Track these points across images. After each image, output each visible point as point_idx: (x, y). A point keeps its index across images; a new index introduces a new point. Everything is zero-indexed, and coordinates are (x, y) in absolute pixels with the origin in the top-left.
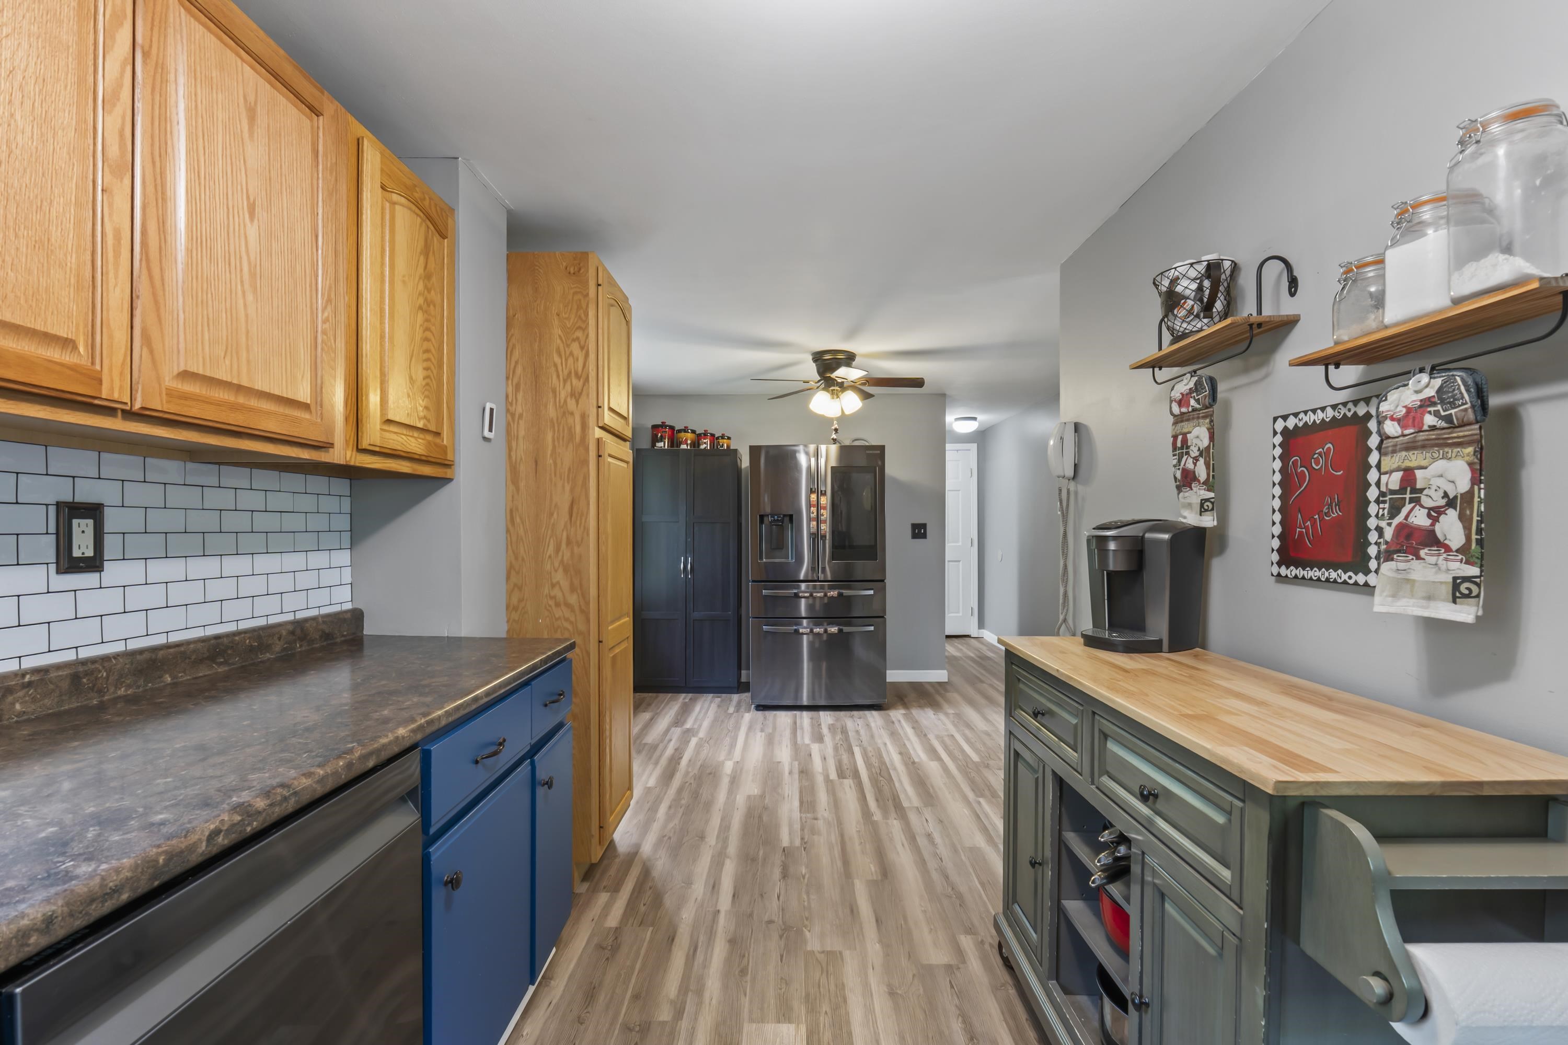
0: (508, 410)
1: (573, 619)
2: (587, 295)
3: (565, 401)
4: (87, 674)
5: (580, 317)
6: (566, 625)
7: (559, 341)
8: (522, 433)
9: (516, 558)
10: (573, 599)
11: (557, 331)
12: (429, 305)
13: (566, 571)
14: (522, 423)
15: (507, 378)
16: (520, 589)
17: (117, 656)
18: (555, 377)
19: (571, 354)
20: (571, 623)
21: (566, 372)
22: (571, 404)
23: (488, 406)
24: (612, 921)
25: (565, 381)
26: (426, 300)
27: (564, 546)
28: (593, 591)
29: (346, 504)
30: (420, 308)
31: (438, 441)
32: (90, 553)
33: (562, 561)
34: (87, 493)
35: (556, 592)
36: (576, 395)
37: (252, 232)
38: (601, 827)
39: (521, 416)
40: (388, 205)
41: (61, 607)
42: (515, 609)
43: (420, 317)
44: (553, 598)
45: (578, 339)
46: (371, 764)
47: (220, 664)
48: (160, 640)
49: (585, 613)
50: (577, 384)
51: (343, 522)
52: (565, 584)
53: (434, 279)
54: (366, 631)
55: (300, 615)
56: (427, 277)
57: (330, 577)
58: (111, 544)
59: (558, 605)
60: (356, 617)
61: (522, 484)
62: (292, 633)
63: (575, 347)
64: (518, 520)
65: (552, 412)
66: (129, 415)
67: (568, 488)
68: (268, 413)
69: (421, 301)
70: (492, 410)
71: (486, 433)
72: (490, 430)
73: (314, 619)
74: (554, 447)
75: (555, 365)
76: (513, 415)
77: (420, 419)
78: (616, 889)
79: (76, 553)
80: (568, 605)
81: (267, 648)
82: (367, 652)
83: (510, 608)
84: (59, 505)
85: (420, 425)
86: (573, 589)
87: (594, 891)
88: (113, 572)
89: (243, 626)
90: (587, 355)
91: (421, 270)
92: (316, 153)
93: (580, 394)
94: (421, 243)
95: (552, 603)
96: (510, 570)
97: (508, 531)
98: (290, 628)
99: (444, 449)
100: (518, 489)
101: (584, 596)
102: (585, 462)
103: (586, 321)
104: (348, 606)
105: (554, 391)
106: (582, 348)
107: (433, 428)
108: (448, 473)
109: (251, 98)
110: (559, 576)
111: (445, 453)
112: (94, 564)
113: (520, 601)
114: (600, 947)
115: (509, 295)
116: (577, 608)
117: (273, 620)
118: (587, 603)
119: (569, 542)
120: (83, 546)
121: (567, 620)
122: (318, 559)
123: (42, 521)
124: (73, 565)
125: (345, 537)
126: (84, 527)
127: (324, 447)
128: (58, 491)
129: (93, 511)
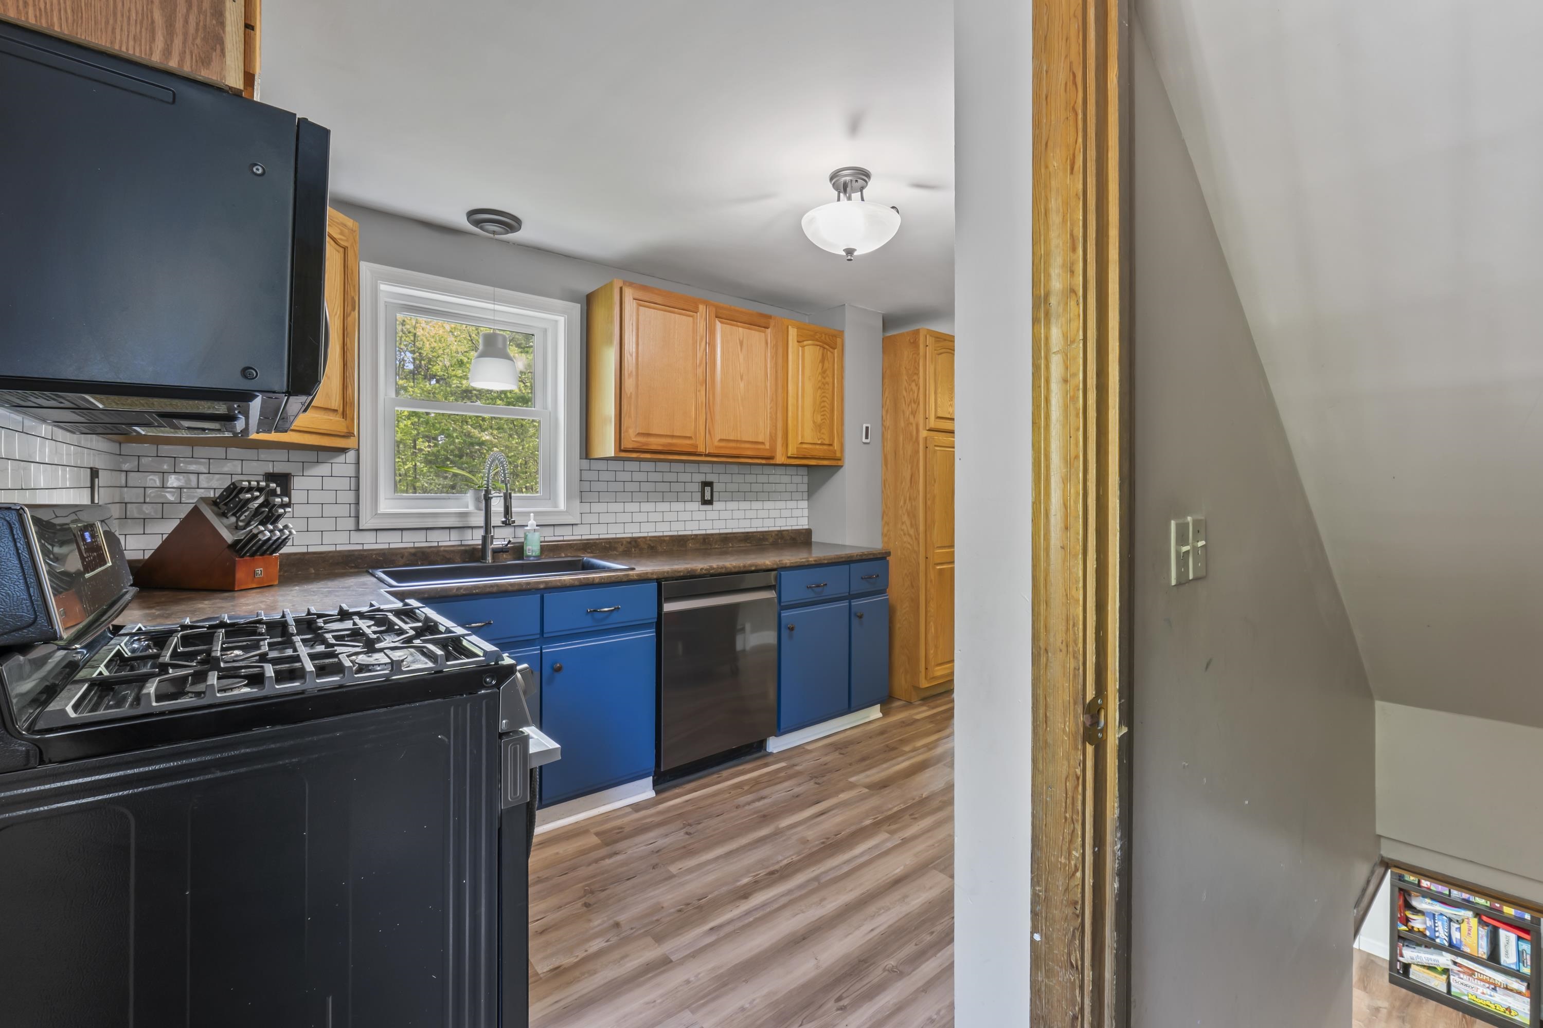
0: (883, 424)
1: (912, 543)
2: (919, 354)
3: (909, 417)
4: (708, 538)
5: (916, 368)
6: (910, 547)
7: (905, 383)
8: (889, 437)
9: (886, 507)
10: (912, 532)
11: (905, 377)
12: (824, 385)
13: (908, 515)
14: (889, 431)
15: (883, 407)
16: (888, 524)
17: (716, 534)
18: (904, 403)
19: (912, 389)
20: (911, 545)
21: (909, 400)
22: (911, 418)
23: (864, 426)
24: (918, 717)
25: (908, 406)
26: (823, 383)
27: (908, 501)
28: (921, 528)
29: (806, 479)
30: (820, 388)
31: (831, 448)
32: (709, 499)
33: (907, 509)
34: (709, 478)
35: (904, 527)
36: (914, 413)
37: (742, 385)
38: (926, 669)
39: (889, 427)
40: (800, 348)
41: (701, 516)
42: (886, 535)
43: (819, 391)
44: (902, 530)
45: (914, 380)
47: (748, 543)
48: (729, 531)
49: (917, 540)
50: (914, 406)
51: (805, 487)
52: (908, 523)
53: (828, 372)
54: (813, 540)
55: (783, 528)
56: (824, 372)
57: (797, 513)
58: (716, 495)
59: (905, 534)
60: (808, 533)
61: (889, 466)
62: (777, 535)
63: (913, 384)
64: (887, 486)
65: (902, 424)
66: (706, 455)
67: (909, 467)
68: (748, 449)
69: (820, 384)
70: (867, 428)
71: (864, 440)
72: (867, 437)
73: (787, 531)
74: (903, 444)
75: (904, 397)
76: (885, 428)
77: (819, 440)
79: (706, 499)
80: (910, 535)
81: (767, 540)
82: (813, 547)
83: (884, 535)
84: (702, 483)
85: (819, 442)
86: (912, 525)
87: (922, 705)
88: (717, 505)
89: (759, 530)
90: (919, 389)
91: (820, 370)
92: (767, 343)
93: (916, 412)
94: (820, 357)
95: (902, 533)
96: (884, 513)
97: (883, 492)
98: (776, 533)
99: (835, 452)
100: (887, 469)
101: (917, 530)
102: (917, 452)
103: (918, 370)
104: (807, 527)
105: (903, 412)
106: (916, 385)
107: (827, 442)
108: (839, 463)
109: (741, 339)
110: (905, 518)
112: (710, 502)
113: (888, 531)
114: (903, 722)
115: (883, 360)
116: (914, 538)
117: (771, 529)
118: (919, 535)
119: (910, 499)
120: (708, 497)
121: (909, 543)
122: (791, 504)
123: (697, 487)
124: (705, 502)
125: (806, 495)
126: (708, 489)
127: (772, 458)
128: (702, 478)
129: (710, 484)
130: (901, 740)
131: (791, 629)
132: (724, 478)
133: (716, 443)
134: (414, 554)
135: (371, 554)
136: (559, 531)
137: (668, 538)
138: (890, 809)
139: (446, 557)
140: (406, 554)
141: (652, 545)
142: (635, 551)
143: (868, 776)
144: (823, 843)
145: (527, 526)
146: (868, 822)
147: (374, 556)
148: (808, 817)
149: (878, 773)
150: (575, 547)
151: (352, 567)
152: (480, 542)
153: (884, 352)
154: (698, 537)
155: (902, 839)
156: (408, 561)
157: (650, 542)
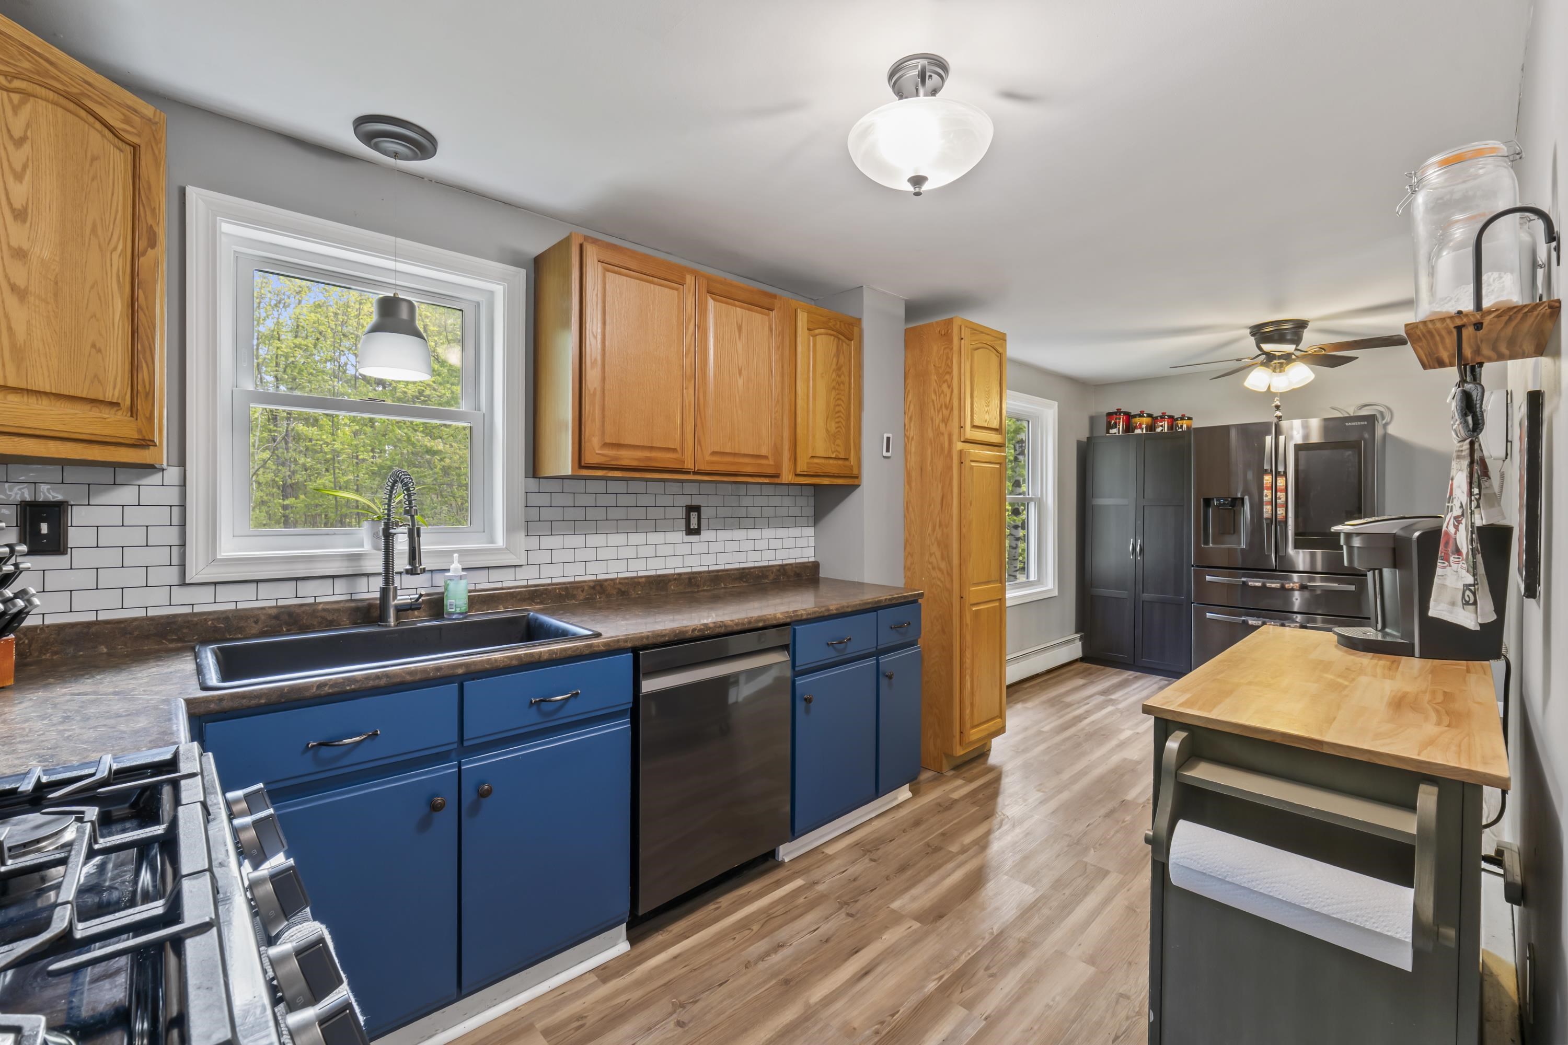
0: (905, 435)
1: (942, 579)
2: (952, 349)
3: (939, 425)
4: (694, 578)
5: (948, 365)
6: (939, 583)
7: (935, 384)
8: (913, 450)
9: (910, 535)
10: (943, 565)
11: (934, 377)
12: (839, 385)
13: (939, 544)
14: (913, 443)
15: (905, 413)
16: (912, 556)
17: (704, 572)
18: (932, 410)
19: (943, 392)
20: (942, 582)
21: (939, 406)
22: (942, 426)
23: (885, 436)
24: (956, 795)
25: (938, 412)
26: (838, 382)
27: (937, 527)
28: (956, 561)
29: (812, 501)
30: (834, 388)
31: (847, 463)
32: (696, 527)
33: (937, 538)
34: (696, 501)
35: (933, 559)
36: (946, 421)
37: (740, 382)
38: (961, 732)
39: (913, 438)
40: (811, 338)
41: (686, 549)
42: (909, 569)
43: (834, 393)
44: (931, 563)
45: (946, 381)
46: (761, 624)
47: (744, 582)
48: (721, 567)
49: (950, 575)
50: (946, 412)
51: (810, 511)
52: (938, 554)
53: (843, 369)
54: (821, 575)
55: (785, 562)
56: (839, 368)
57: (802, 542)
58: (704, 522)
59: (934, 568)
60: (815, 566)
61: (913, 484)
62: (779, 571)
63: (945, 386)
64: (911, 509)
65: (930, 434)
66: (695, 473)
67: (940, 487)
68: (747, 464)
69: (834, 384)
70: (888, 439)
71: (885, 454)
72: (888, 450)
73: (791, 564)
74: (932, 459)
75: (933, 401)
76: (908, 438)
77: (833, 453)
78: (971, 781)
79: (692, 527)
80: (940, 569)
81: (766, 577)
82: (821, 586)
83: (907, 568)
84: (687, 506)
85: (834, 456)
86: (943, 558)
87: (956, 777)
88: (706, 535)
89: (757, 564)
90: (952, 392)
91: (834, 366)
92: (771, 330)
93: (948, 420)
94: (834, 350)
95: (930, 567)
96: (906, 542)
97: (905, 516)
98: (778, 568)
99: (851, 468)
100: (911, 488)
101: (950, 563)
102: (950, 468)
103: (951, 367)
104: (813, 559)
105: (932, 419)
106: (949, 387)
107: (842, 456)
108: (856, 482)
109: (740, 322)
110: (934, 549)
111: (852, 470)
112: (697, 532)
113: (912, 564)
114: (939, 805)
115: (906, 357)
116: (945, 572)
117: (771, 563)
118: (952, 569)
119: (940, 525)
120: (694, 524)
121: (939, 579)
122: (795, 532)
123: (680, 513)
124: (690, 532)
125: (812, 519)
126: (694, 516)
127: (777, 476)
128: (687, 501)
129: (697, 509)
130: (943, 834)
131: (808, 701)
132: (714, 500)
133: (708, 458)
134: (276, 617)
135: (205, 620)
136: (496, 575)
137: (643, 580)
138: (956, 959)
139: (326, 619)
140: (263, 617)
141: (623, 590)
142: (600, 598)
143: (914, 899)
144: (877, 1033)
145: (448, 570)
146: (931, 986)
147: (210, 623)
148: (847, 981)
149: (927, 891)
150: (519, 597)
151: (172, 641)
152: (378, 595)
153: (907, 346)
154: (683, 576)
155: (986, 1019)
156: (267, 626)
157: (619, 586)
